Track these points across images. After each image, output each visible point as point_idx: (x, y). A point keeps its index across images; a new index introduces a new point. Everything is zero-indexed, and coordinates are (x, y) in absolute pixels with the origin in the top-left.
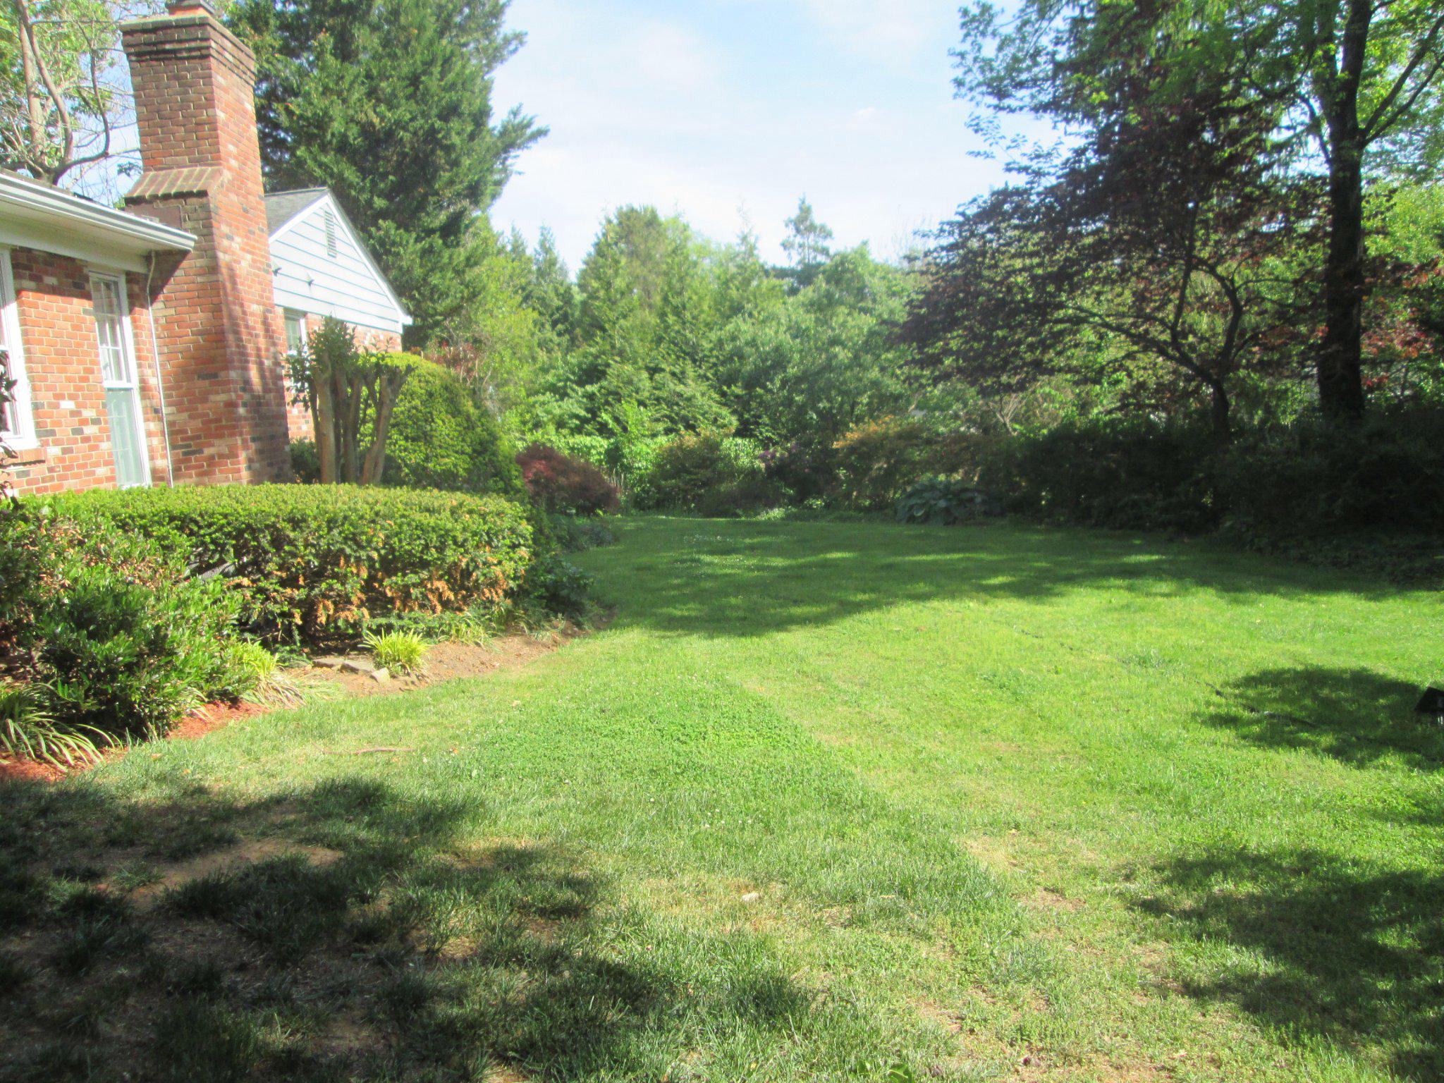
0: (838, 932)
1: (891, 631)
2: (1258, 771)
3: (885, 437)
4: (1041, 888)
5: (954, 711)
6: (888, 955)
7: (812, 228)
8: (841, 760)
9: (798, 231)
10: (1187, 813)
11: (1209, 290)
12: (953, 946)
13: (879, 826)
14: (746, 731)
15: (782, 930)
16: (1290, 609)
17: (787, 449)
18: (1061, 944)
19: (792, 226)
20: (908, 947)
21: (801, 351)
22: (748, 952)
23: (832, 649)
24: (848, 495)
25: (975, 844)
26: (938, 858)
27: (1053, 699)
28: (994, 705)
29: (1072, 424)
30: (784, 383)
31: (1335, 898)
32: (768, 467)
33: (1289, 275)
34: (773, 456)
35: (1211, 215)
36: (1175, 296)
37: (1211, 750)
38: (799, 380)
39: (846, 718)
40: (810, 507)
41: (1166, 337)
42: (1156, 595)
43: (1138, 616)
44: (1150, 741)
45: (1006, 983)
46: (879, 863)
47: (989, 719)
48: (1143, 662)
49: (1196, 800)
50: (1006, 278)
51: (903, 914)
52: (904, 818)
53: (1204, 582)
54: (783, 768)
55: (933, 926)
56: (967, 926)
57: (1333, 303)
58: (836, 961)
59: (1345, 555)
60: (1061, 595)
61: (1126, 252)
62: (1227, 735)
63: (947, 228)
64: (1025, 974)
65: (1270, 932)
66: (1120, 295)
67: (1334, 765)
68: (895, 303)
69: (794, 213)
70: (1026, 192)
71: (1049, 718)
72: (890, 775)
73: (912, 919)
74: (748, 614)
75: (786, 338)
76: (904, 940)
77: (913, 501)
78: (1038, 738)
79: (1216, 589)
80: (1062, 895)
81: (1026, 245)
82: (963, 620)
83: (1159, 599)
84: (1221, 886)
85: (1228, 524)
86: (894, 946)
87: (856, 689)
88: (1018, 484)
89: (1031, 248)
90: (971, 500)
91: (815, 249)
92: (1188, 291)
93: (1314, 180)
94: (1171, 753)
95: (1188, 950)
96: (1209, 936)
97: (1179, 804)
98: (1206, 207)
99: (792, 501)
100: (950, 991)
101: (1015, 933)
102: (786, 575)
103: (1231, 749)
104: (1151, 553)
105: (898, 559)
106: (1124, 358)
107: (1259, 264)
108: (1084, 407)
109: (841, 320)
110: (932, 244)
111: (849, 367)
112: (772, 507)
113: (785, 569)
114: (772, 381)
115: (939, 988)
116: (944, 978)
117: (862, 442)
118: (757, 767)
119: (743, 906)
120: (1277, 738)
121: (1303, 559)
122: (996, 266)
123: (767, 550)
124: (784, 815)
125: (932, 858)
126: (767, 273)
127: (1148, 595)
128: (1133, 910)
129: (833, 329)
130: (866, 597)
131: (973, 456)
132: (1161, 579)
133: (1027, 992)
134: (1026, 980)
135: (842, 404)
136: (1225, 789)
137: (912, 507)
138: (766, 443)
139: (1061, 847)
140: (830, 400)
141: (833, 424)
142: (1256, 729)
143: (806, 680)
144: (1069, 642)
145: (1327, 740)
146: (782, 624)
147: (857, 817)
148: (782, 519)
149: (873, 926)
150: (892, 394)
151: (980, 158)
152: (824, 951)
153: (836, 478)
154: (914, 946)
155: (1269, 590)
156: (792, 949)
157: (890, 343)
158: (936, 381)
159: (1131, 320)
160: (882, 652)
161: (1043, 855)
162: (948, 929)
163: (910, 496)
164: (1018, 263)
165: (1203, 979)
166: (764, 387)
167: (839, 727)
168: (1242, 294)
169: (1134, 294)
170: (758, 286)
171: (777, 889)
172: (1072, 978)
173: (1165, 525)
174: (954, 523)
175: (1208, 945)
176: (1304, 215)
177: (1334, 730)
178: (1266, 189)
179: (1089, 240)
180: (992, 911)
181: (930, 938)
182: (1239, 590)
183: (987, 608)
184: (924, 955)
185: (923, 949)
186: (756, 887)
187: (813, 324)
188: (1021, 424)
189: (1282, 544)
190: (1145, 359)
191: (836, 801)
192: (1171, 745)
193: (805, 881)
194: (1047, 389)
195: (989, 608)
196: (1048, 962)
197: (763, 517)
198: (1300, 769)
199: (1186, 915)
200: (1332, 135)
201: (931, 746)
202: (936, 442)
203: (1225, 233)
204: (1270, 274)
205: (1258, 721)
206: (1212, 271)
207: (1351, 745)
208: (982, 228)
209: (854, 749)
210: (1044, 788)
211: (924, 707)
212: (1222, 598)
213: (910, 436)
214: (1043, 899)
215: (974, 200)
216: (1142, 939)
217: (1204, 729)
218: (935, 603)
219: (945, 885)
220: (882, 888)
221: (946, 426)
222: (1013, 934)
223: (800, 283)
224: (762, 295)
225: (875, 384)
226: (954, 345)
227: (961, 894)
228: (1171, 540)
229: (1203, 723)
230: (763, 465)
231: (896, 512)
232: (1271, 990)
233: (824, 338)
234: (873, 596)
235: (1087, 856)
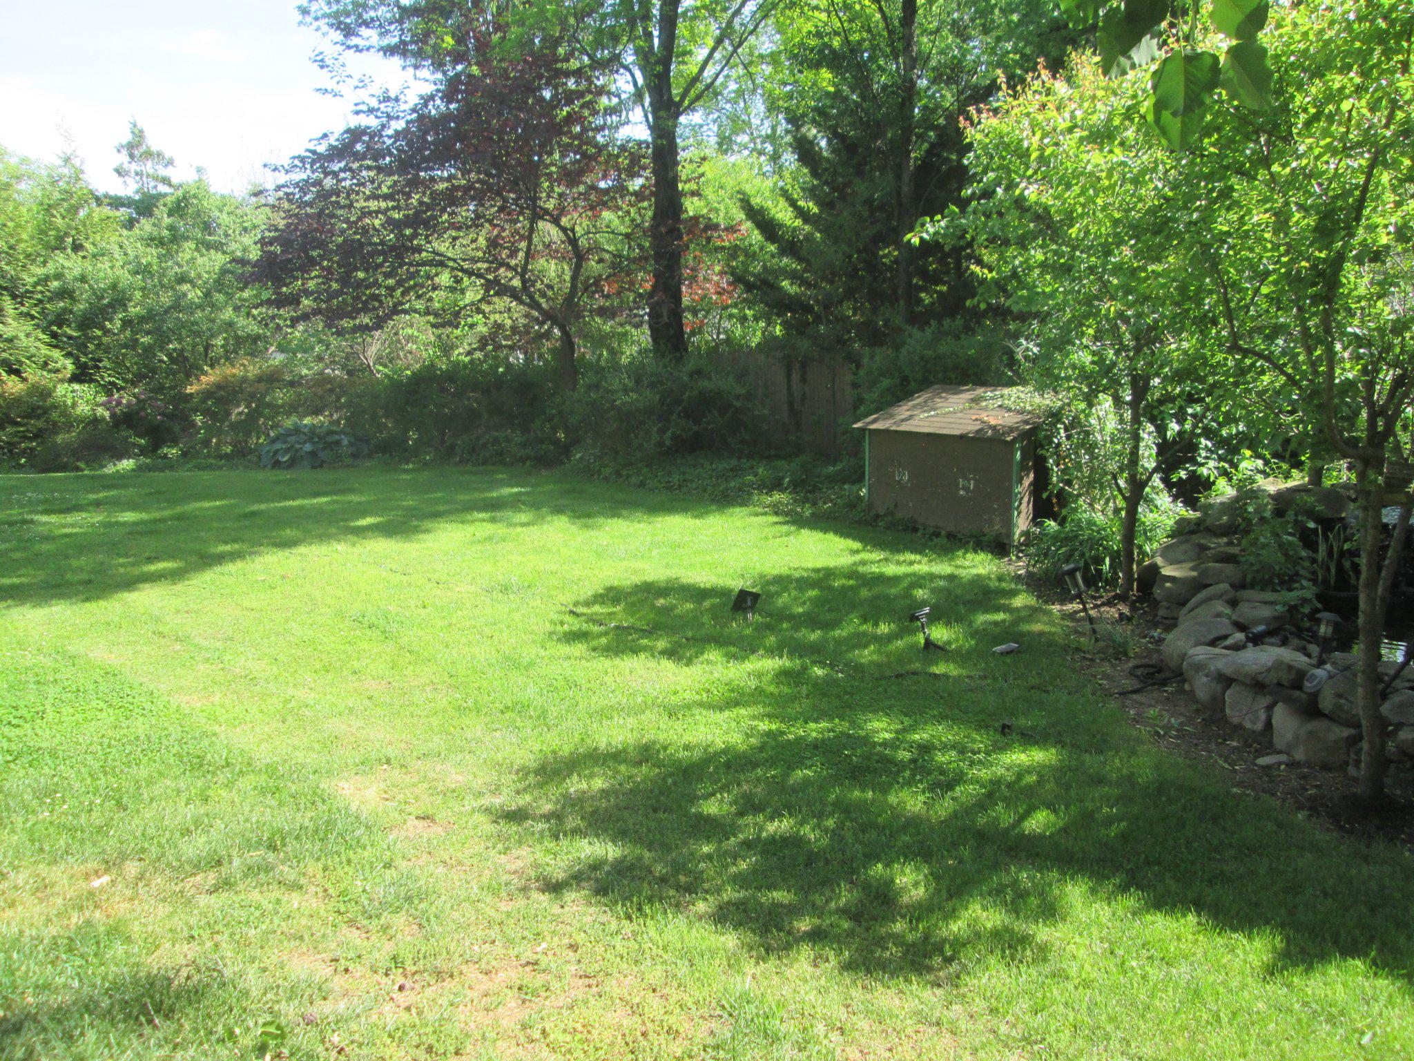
0: (203, 900)
1: (257, 581)
2: (606, 679)
3: (244, 380)
4: (412, 817)
5: (324, 656)
6: (257, 914)
7: (149, 154)
8: (204, 721)
9: (132, 156)
10: (546, 725)
11: (555, 239)
12: (326, 890)
13: (245, 783)
14: (94, 704)
15: (139, 910)
16: (631, 530)
17: (134, 395)
18: (432, 867)
19: (124, 152)
20: (278, 901)
21: (143, 289)
22: (98, 943)
23: (192, 605)
24: (206, 443)
25: (346, 785)
26: (309, 805)
27: (421, 633)
28: (364, 645)
29: (432, 365)
30: (127, 323)
31: (670, 781)
32: (113, 415)
33: (623, 230)
34: (119, 403)
35: (553, 169)
36: (523, 245)
37: (565, 664)
38: (142, 319)
39: (208, 676)
40: (165, 457)
41: (516, 283)
42: (515, 525)
43: (500, 546)
44: (513, 663)
45: (378, 917)
46: (247, 820)
47: (358, 659)
48: (505, 589)
49: (553, 712)
50: (360, 219)
51: (273, 869)
52: (271, 770)
53: (558, 510)
54: (137, 738)
55: (304, 874)
56: (339, 869)
57: (658, 257)
58: (201, 931)
59: (676, 479)
60: (427, 531)
61: (479, 198)
62: (579, 648)
63: (297, 162)
64: (398, 904)
65: (618, 821)
66: (474, 241)
67: (667, 665)
68: (247, 240)
69: (127, 137)
70: (378, 133)
71: (418, 652)
72: (257, 729)
73: (282, 871)
74: (93, 577)
75: (125, 277)
76: (276, 894)
77: (278, 446)
78: (409, 672)
79: (570, 517)
80: (433, 820)
81: (379, 187)
82: (330, 564)
83: (519, 529)
84: (575, 785)
85: (578, 456)
86: (265, 903)
87: (219, 644)
88: (385, 425)
89: (385, 190)
90: (338, 443)
91: (156, 179)
92: (535, 240)
93: (639, 143)
94: (531, 672)
95: (548, 851)
96: (565, 835)
97: (539, 717)
98: (548, 161)
99: (143, 452)
100: (324, 936)
101: (388, 866)
102: (135, 531)
103: (583, 662)
104: (512, 486)
105: (263, 507)
106: (480, 301)
107: (597, 217)
108: (447, 349)
109: (187, 257)
110: (282, 178)
111: (201, 307)
112: (120, 457)
113: (135, 524)
114: (111, 320)
115: (312, 935)
116: (317, 924)
117: (219, 386)
118: (106, 741)
119: (91, 894)
120: (622, 646)
121: (642, 484)
122: (351, 206)
123: (115, 504)
124: (139, 788)
125: (302, 806)
126: (99, 201)
127: (510, 525)
128: (498, 823)
129: (180, 266)
130: (228, 548)
131: (338, 399)
132: (520, 511)
133: (399, 921)
134: (398, 910)
135: (194, 346)
136: (578, 698)
137: (276, 452)
138: (109, 389)
139: (432, 775)
140: (180, 340)
141: (186, 366)
142: (604, 640)
143: (162, 641)
144: (435, 577)
145: (662, 644)
146: (130, 584)
147: (221, 778)
148: (133, 470)
149: (241, 887)
150: (249, 336)
151: (329, 96)
152: (187, 923)
153: (193, 424)
154: (284, 899)
155: (615, 514)
156: (150, 928)
157: (245, 282)
158: (294, 321)
159: (485, 265)
160: (246, 603)
161: (414, 785)
162: (320, 874)
163: (274, 441)
164: (373, 205)
165: (560, 875)
166: (102, 328)
167: (201, 686)
168: (583, 242)
169: (487, 240)
170: (89, 216)
171: (132, 868)
172: (443, 898)
173: (522, 460)
174: (321, 466)
175: (564, 843)
176: (632, 175)
177: (667, 635)
178: (600, 149)
179: (442, 186)
180: (365, 848)
181: (301, 888)
182: (589, 516)
183: (355, 550)
184: (296, 906)
185: (295, 899)
186: (107, 871)
187: (155, 261)
188: (385, 366)
189: (625, 473)
190: (501, 303)
191: (197, 764)
192: (531, 664)
193: (163, 854)
194: (410, 331)
195: (358, 549)
196: (420, 888)
197: (110, 469)
198: (642, 672)
199: (547, 817)
200: (651, 104)
201: (300, 693)
202: (300, 384)
203: (567, 186)
204: (608, 227)
205: (606, 634)
206: (556, 221)
207: (680, 646)
208: (336, 166)
209: (218, 708)
210: (415, 720)
211: (292, 655)
212: (574, 524)
213: (271, 379)
214: (415, 827)
215: (325, 136)
216: (507, 849)
217: (560, 646)
218: (302, 549)
219: (316, 831)
220: (249, 845)
221: (309, 369)
222: (384, 867)
223: (139, 214)
224: (93, 225)
225: (230, 324)
226: (311, 285)
227: (332, 837)
228: (529, 474)
229: (559, 640)
230: (107, 414)
231: (259, 457)
232: (619, 872)
233: (171, 273)
234: (236, 546)
235: (455, 778)
